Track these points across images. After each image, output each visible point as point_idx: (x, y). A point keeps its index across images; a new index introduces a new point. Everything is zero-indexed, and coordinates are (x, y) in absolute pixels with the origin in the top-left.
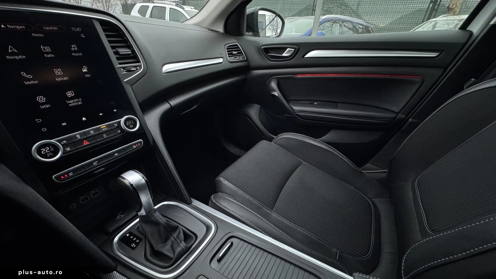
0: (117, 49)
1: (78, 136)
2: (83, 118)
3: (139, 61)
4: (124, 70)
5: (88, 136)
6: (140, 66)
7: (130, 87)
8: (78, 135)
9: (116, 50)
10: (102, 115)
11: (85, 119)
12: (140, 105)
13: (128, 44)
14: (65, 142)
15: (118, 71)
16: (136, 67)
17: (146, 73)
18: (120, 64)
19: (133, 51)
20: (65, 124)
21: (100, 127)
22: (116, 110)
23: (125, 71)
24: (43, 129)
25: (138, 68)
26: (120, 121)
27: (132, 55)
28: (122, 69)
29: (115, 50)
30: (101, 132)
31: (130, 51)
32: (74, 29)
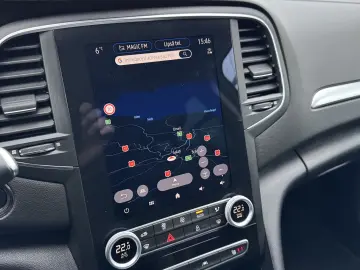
0: (250, 67)
1: (164, 226)
3: (279, 89)
4: (252, 109)
5: (176, 226)
6: (279, 100)
7: (253, 140)
8: (163, 222)
9: (249, 69)
13: (270, 56)
14: (146, 233)
15: (243, 111)
16: (272, 101)
18: (250, 96)
19: (275, 70)
21: (195, 213)
22: (224, 182)
25: (275, 103)
26: (225, 204)
27: (270, 78)
28: (250, 108)
29: (247, 71)
30: (194, 220)
31: (270, 70)
32: (201, 41)
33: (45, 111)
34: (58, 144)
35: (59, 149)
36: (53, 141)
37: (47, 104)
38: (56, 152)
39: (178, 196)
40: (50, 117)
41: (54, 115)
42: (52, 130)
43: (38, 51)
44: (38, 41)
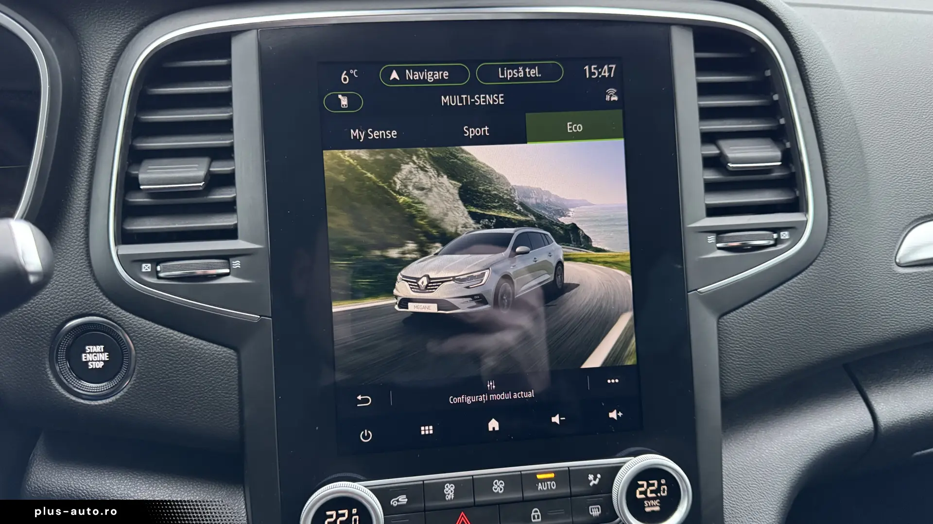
0: (723, 143)
1: (449, 491)
2: (493, 420)
3: (796, 205)
4: (718, 241)
5: (479, 499)
6: (795, 229)
7: (711, 321)
8: (449, 481)
9: (719, 148)
10: (558, 422)
11: (497, 429)
12: (726, 402)
13: (779, 121)
14: (403, 499)
15: (690, 244)
16: (776, 229)
17: (811, 264)
18: (713, 211)
19: (790, 157)
20: (429, 430)
21: (532, 475)
22: (620, 414)
23: (719, 245)
24: (364, 434)
25: (785, 235)
26: (616, 468)
27: (776, 174)
28: (711, 239)
29: (712, 150)
30: (528, 494)
31: (778, 154)
32: (591, 70)
33: (222, 195)
34: (236, 264)
35: (238, 273)
36: (226, 257)
37: (228, 180)
38: (231, 280)
39: (494, 425)
40: (229, 207)
41: (239, 206)
42: (231, 233)
43: (225, 73)
44: (227, 54)
